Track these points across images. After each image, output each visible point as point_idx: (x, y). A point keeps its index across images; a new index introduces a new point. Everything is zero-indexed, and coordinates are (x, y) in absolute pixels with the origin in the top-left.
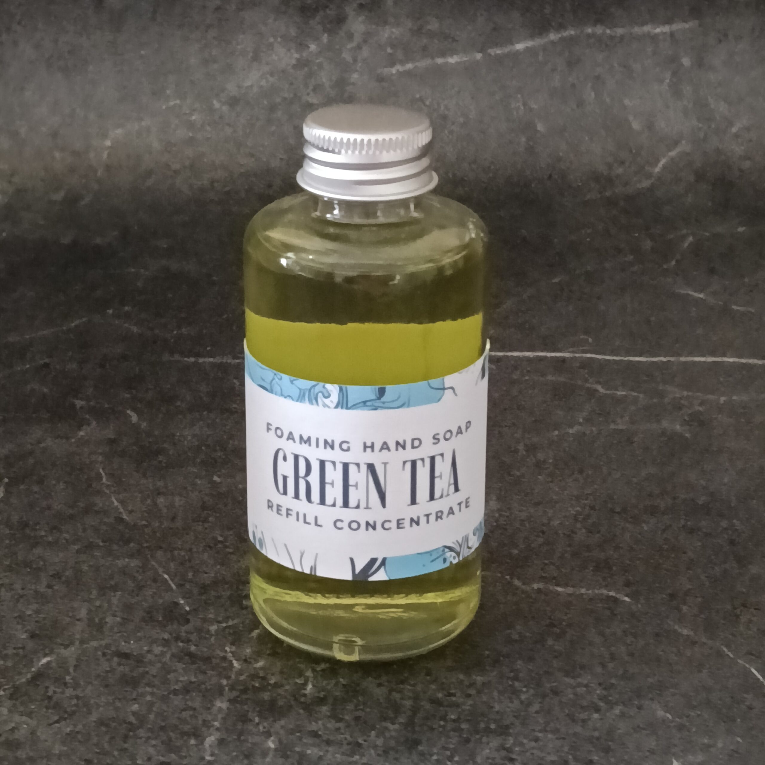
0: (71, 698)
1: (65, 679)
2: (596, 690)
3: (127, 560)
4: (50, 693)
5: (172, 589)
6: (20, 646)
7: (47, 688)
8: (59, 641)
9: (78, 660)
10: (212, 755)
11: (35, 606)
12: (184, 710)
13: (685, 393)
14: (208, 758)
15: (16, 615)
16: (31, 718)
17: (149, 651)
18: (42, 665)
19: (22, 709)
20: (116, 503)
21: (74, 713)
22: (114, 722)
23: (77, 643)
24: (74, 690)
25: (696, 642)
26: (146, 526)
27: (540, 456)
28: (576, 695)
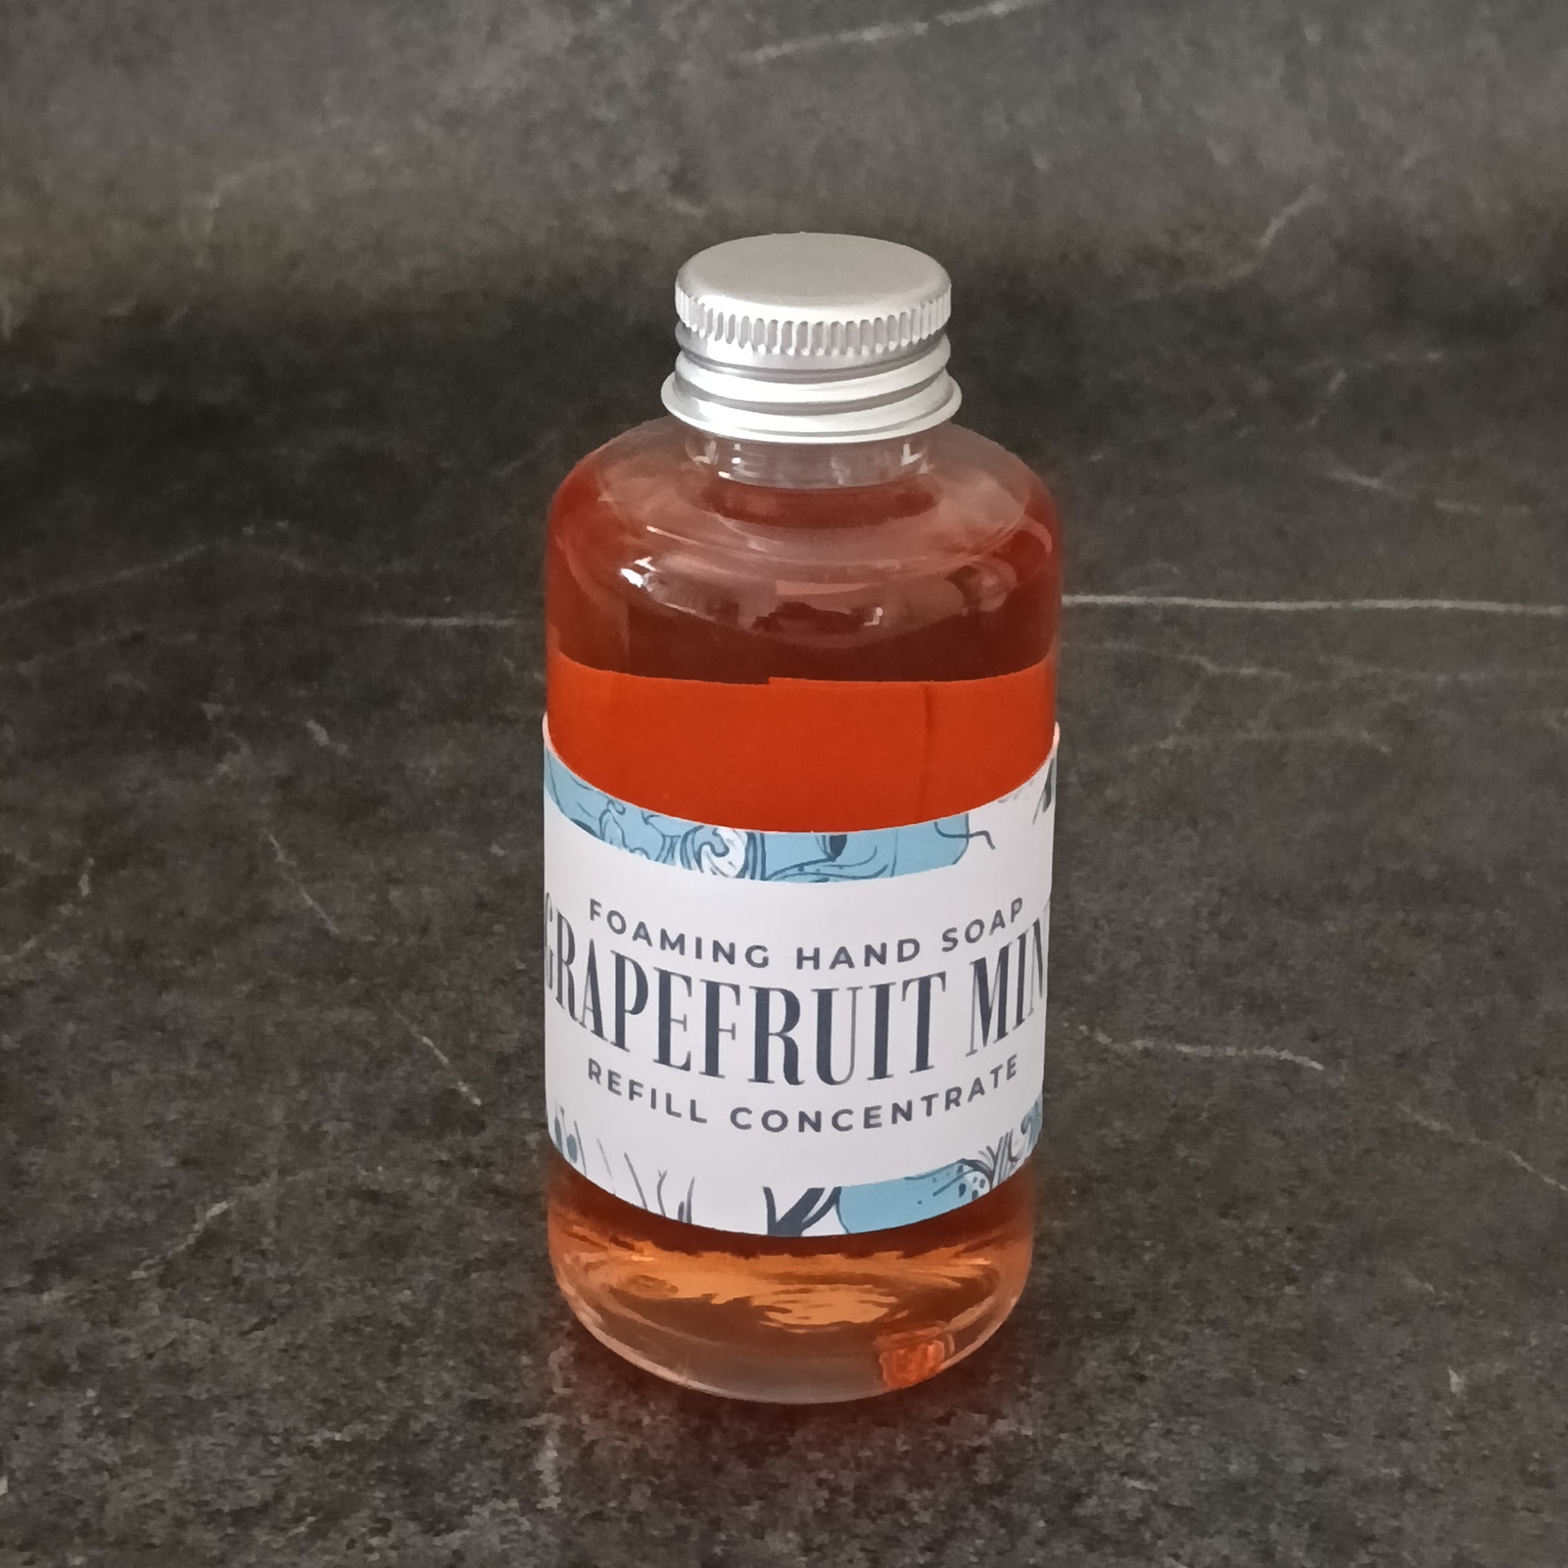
0: (278, 1281)
1: (259, 1243)
2: (1283, 1241)
3: (347, 1010)
4: (236, 1272)
5: (441, 1066)
6: (165, 1181)
7: (229, 1262)
8: (238, 1170)
9: (281, 1205)
10: (567, 1385)
11: (181, 1105)
12: (502, 1298)
13: (1371, 670)
14: (559, 1390)
15: (148, 1121)
16: (208, 1322)
17: (417, 1186)
18: (213, 1218)
19: (186, 1304)
20: (310, 902)
21: (289, 1308)
22: (368, 1325)
23: (274, 1174)
24: (282, 1264)
25: (1460, 1145)
26: (374, 944)
27: (1110, 793)
28: (1247, 1250)
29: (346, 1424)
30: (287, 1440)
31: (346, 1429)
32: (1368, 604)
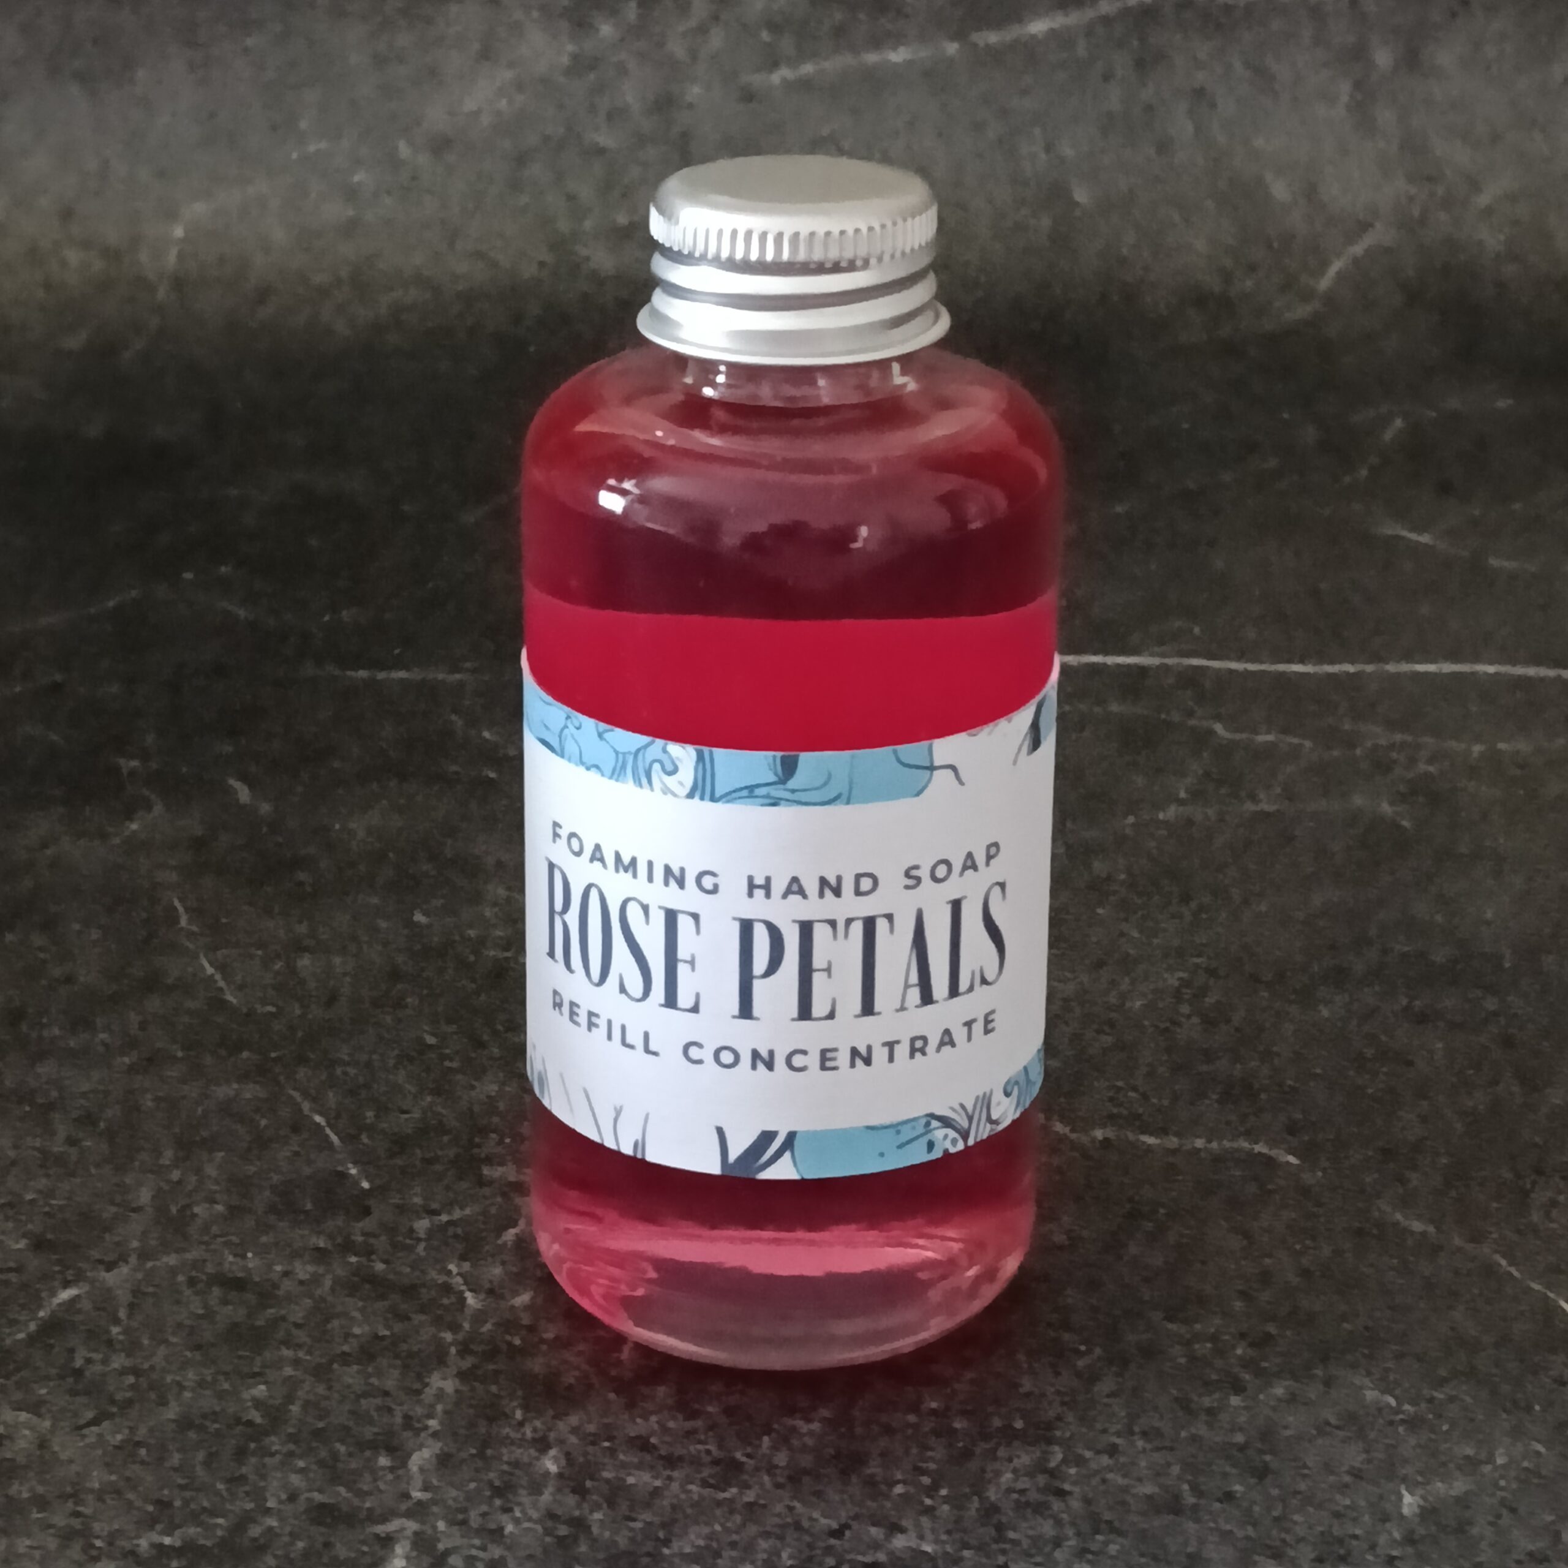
0: (123, 1372)
1: (108, 1332)
2: (1234, 1347)
3: (235, 1086)
4: (78, 1363)
5: (330, 1146)
6: (12, 1264)
7: (72, 1351)
8: (94, 1255)
9: (136, 1292)
10: (426, 1488)
11: (42, 1183)
12: (365, 1395)
14: (417, 1495)
15: (3, 1200)
16: (39, 1415)
17: (286, 1274)
18: (59, 1305)
19: (18, 1396)
20: (210, 970)
21: (130, 1402)
22: (215, 1421)
23: (133, 1260)
24: (128, 1356)
25: (1441, 1247)
26: (275, 1016)
27: (1099, 867)
28: (1193, 1358)
29: (179, 1527)
30: (111, 1544)
31: (178, 1533)
32: (1405, 667)
